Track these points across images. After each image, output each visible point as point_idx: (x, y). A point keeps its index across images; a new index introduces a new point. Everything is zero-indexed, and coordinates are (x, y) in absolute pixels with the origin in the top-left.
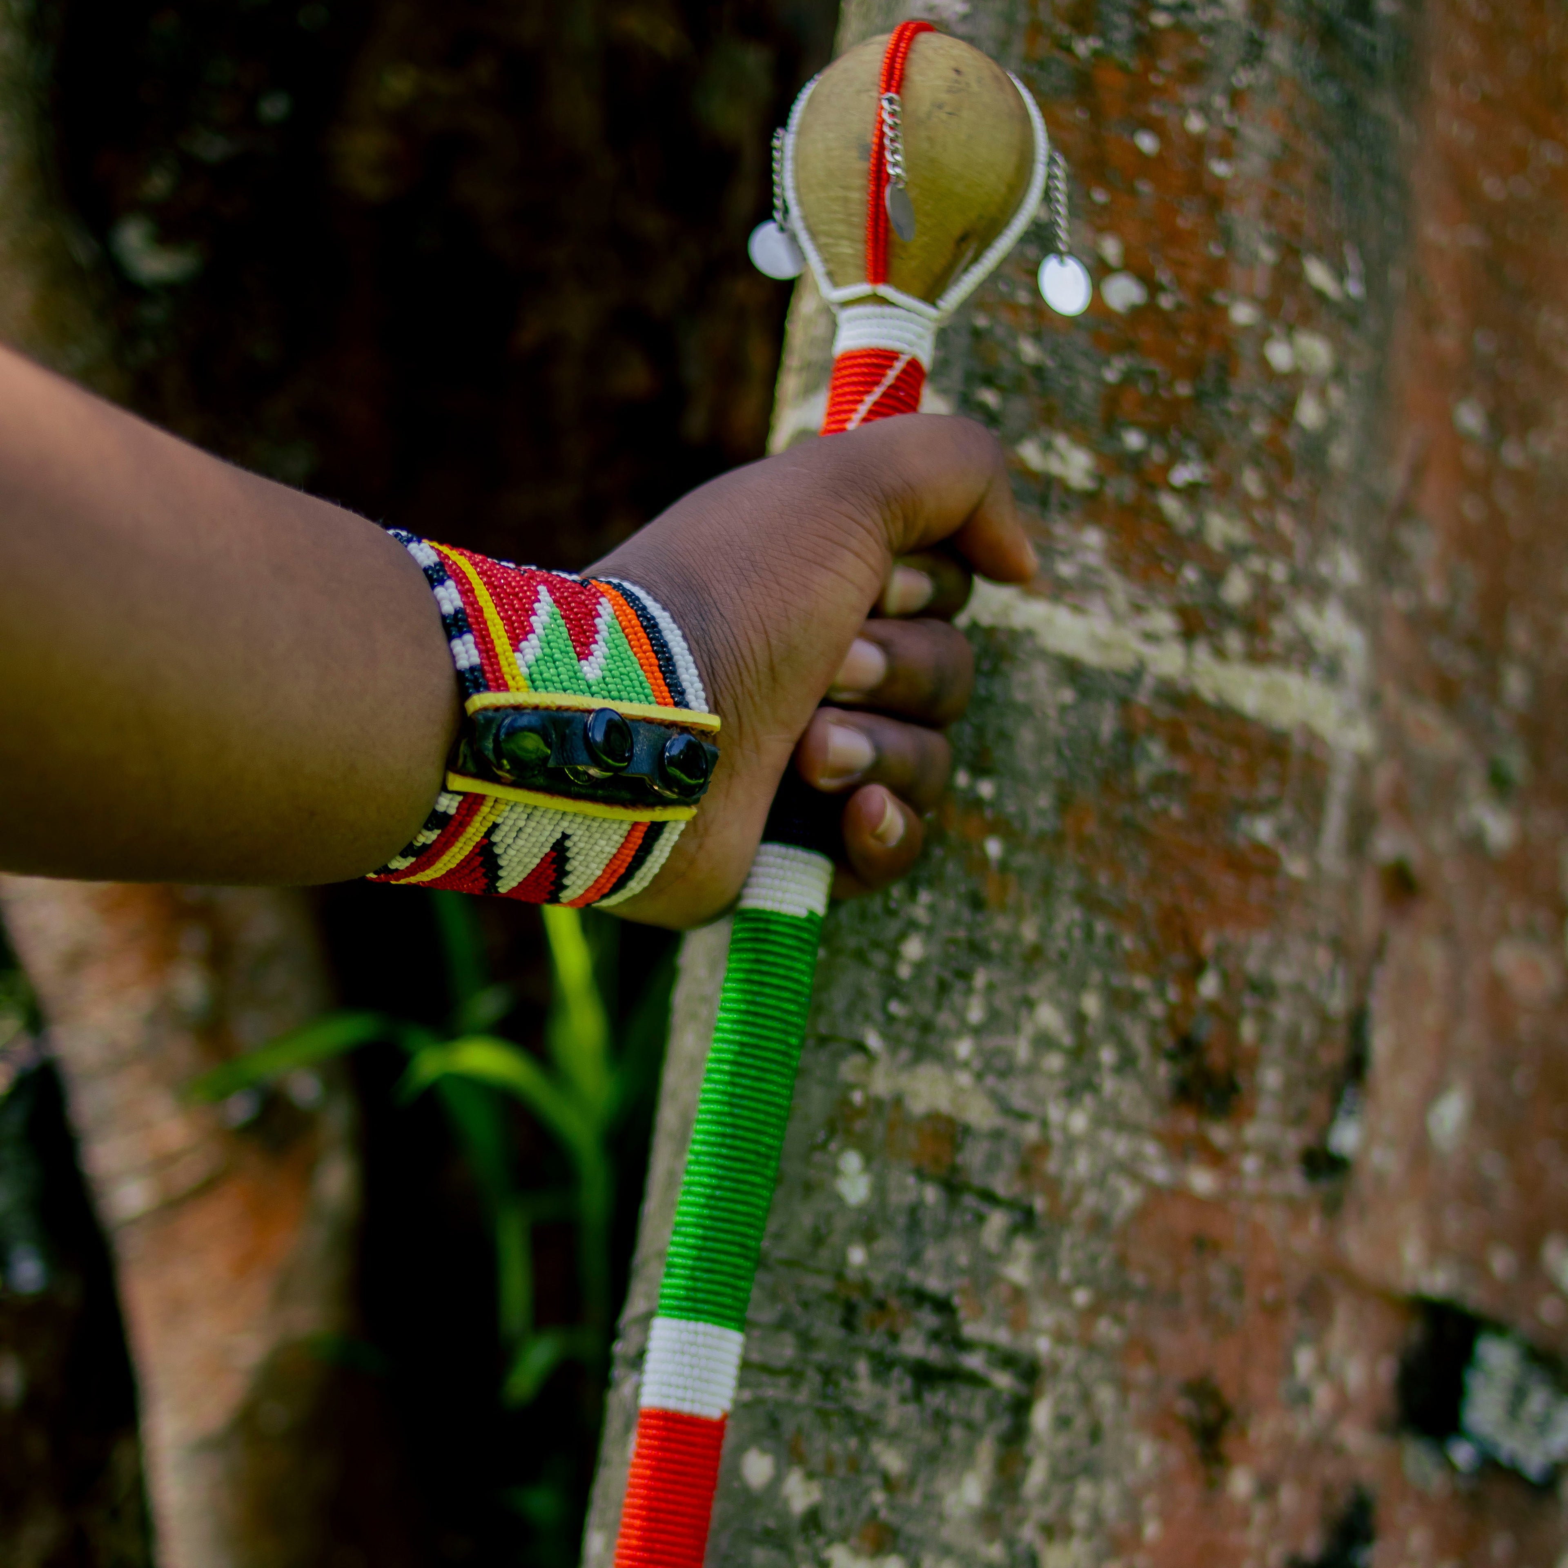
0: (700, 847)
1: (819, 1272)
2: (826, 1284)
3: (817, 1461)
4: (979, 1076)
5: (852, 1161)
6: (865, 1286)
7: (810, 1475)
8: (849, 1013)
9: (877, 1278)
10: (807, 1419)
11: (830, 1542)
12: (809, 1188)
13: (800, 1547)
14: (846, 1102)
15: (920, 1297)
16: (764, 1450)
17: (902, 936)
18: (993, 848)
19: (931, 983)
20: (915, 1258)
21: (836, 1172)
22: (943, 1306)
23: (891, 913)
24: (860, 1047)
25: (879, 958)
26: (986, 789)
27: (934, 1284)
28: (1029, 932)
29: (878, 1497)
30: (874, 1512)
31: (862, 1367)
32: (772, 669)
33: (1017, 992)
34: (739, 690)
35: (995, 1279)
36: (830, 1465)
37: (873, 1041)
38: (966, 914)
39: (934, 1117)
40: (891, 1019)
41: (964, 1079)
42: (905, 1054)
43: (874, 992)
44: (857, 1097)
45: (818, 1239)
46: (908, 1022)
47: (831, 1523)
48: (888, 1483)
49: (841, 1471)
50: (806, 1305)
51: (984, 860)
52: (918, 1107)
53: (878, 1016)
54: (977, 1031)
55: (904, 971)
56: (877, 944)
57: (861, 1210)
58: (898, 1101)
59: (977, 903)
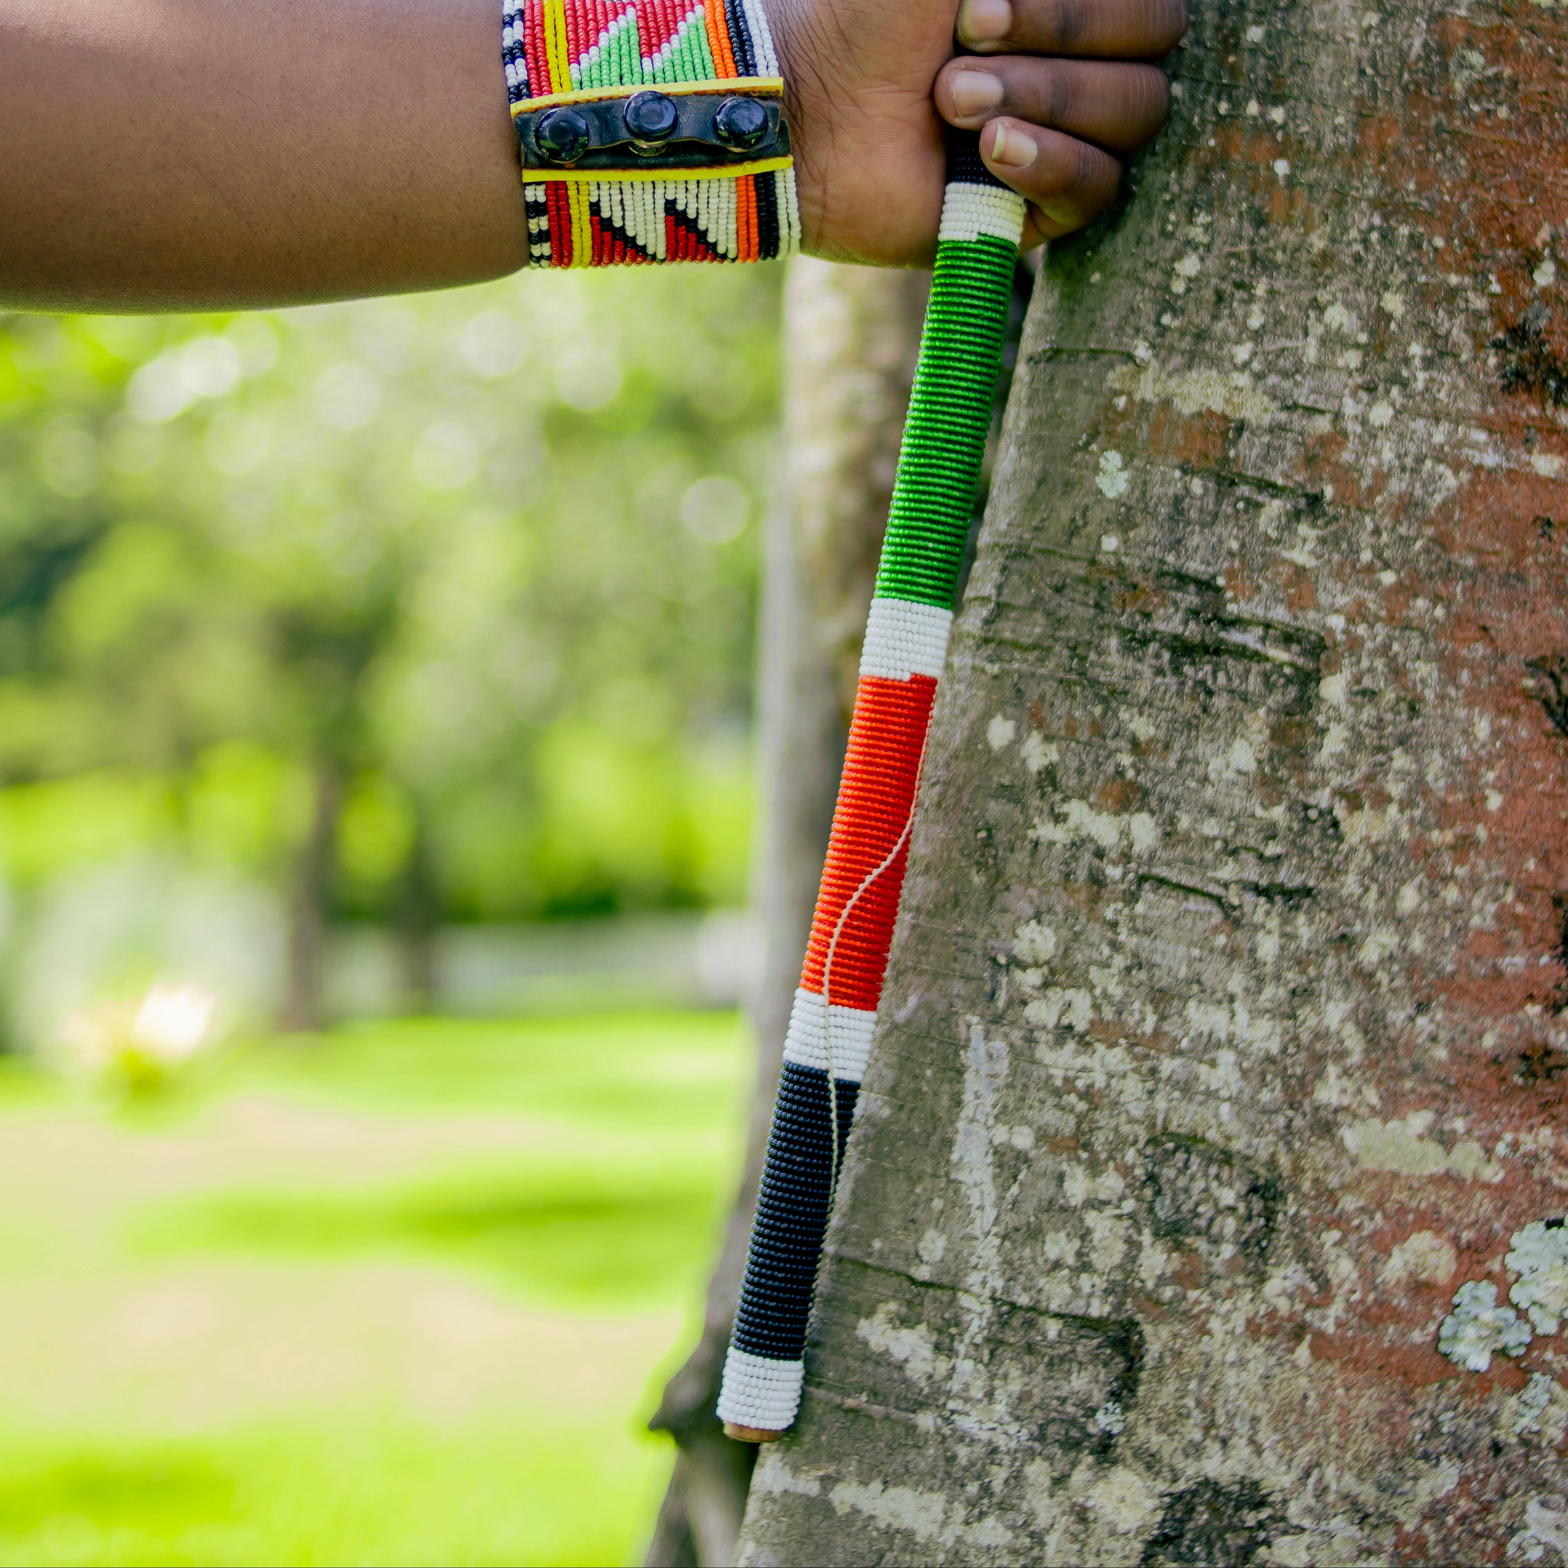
0: (825, 191)
1: (1074, 559)
2: (1080, 569)
3: (1057, 725)
4: (1259, 377)
5: (1112, 459)
6: (1119, 570)
7: (1048, 739)
8: (1120, 329)
9: (1132, 562)
10: (1049, 687)
11: (1066, 799)
12: (1069, 486)
13: (1035, 801)
14: (1110, 406)
15: (1182, 579)
16: (1006, 717)
17: (1179, 255)
18: (1281, 167)
19: (1208, 294)
20: (1176, 544)
21: (1097, 469)
22: (1206, 586)
23: (1167, 236)
24: (1129, 357)
25: (1154, 277)
26: (1277, 115)
27: (1194, 567)
28: (1318, 242)
29: (1126, 759)
30: (1120, 773)
31: (1113, 642)
32: (842, 33)
33: (1304, 297)
34: (813, 56)
35: (1270, 561)
36: (1071, 729)
37: (1142, 351)
38: (1248, 231)
39: (1206, 415)
40: (1163, 331)
41: (1243, 380)
42: (1176, 361)
43: (1148, 309)
44: (1121, 402)
45: (1073, 531)
46: (1183, 333)
47: (1070, 781)
48: (1136, 746)
49: (1084, 735)
50: (1059, 590)
51: (1272, 179)
52: (1187, 408)
53: (1152, 329)
54: (1257, 336)
55: (1179, 287)
56: (1150, 265)
57: (1118, 502)
58: (1166, 403)
59: (1260, 220)
